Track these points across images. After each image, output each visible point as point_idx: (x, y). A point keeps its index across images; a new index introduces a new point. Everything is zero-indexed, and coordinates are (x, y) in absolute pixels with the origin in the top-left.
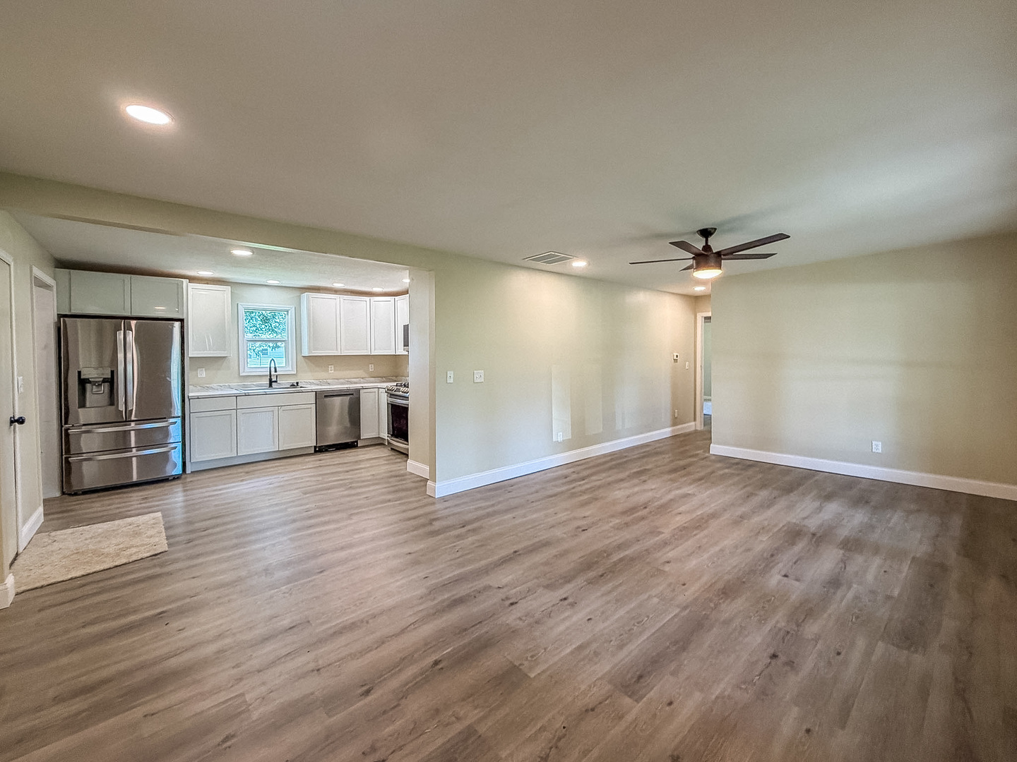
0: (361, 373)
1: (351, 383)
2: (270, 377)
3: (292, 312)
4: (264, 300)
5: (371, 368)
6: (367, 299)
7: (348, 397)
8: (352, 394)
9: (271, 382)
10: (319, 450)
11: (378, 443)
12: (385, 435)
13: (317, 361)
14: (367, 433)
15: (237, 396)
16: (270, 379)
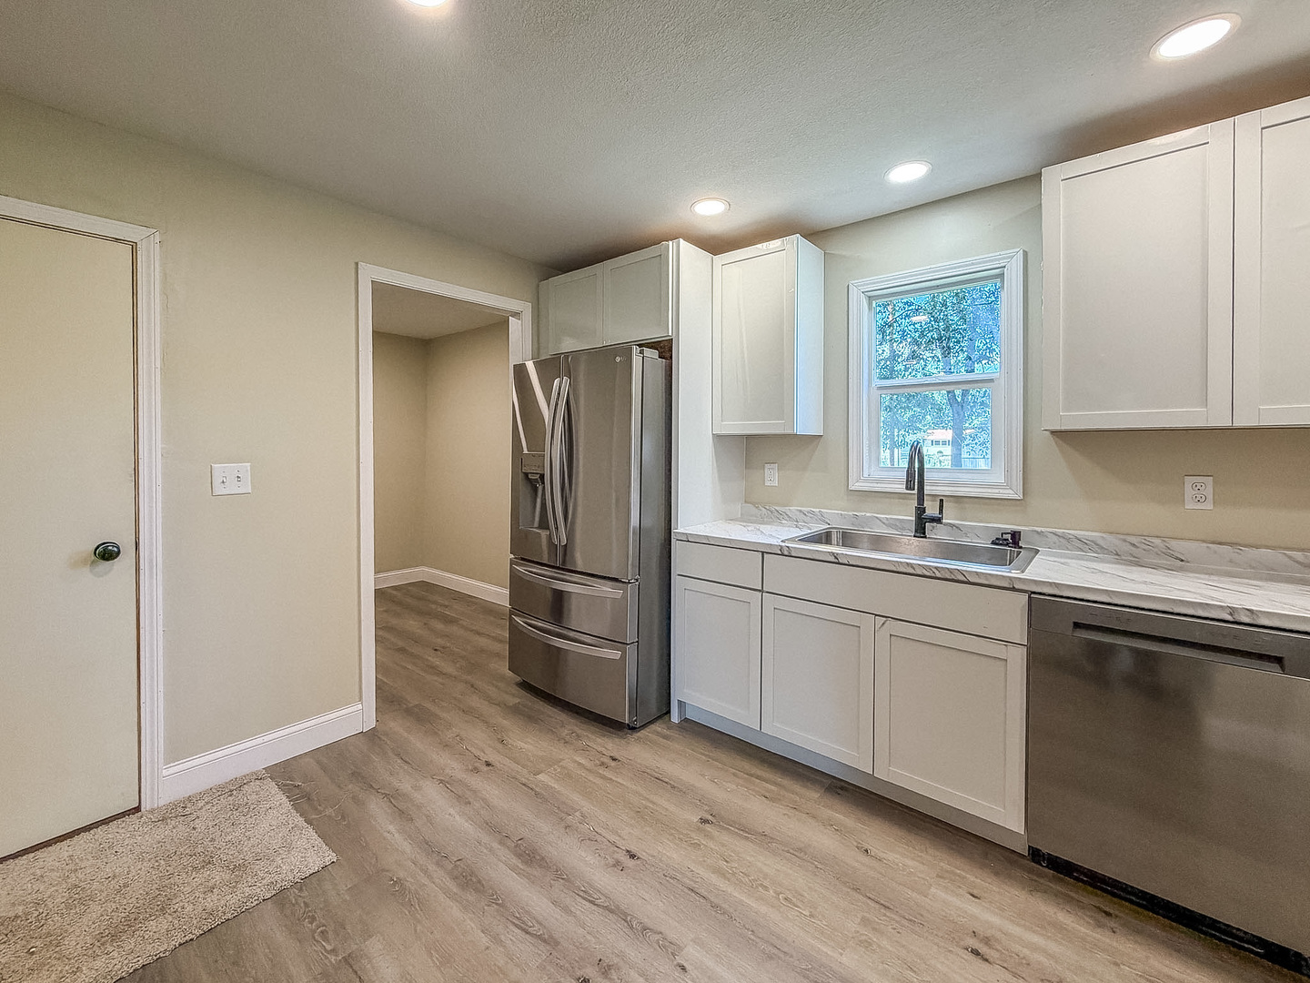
2: (919, 502)
9: (921, 519)
15: (763, 553)
16: (920, 511)
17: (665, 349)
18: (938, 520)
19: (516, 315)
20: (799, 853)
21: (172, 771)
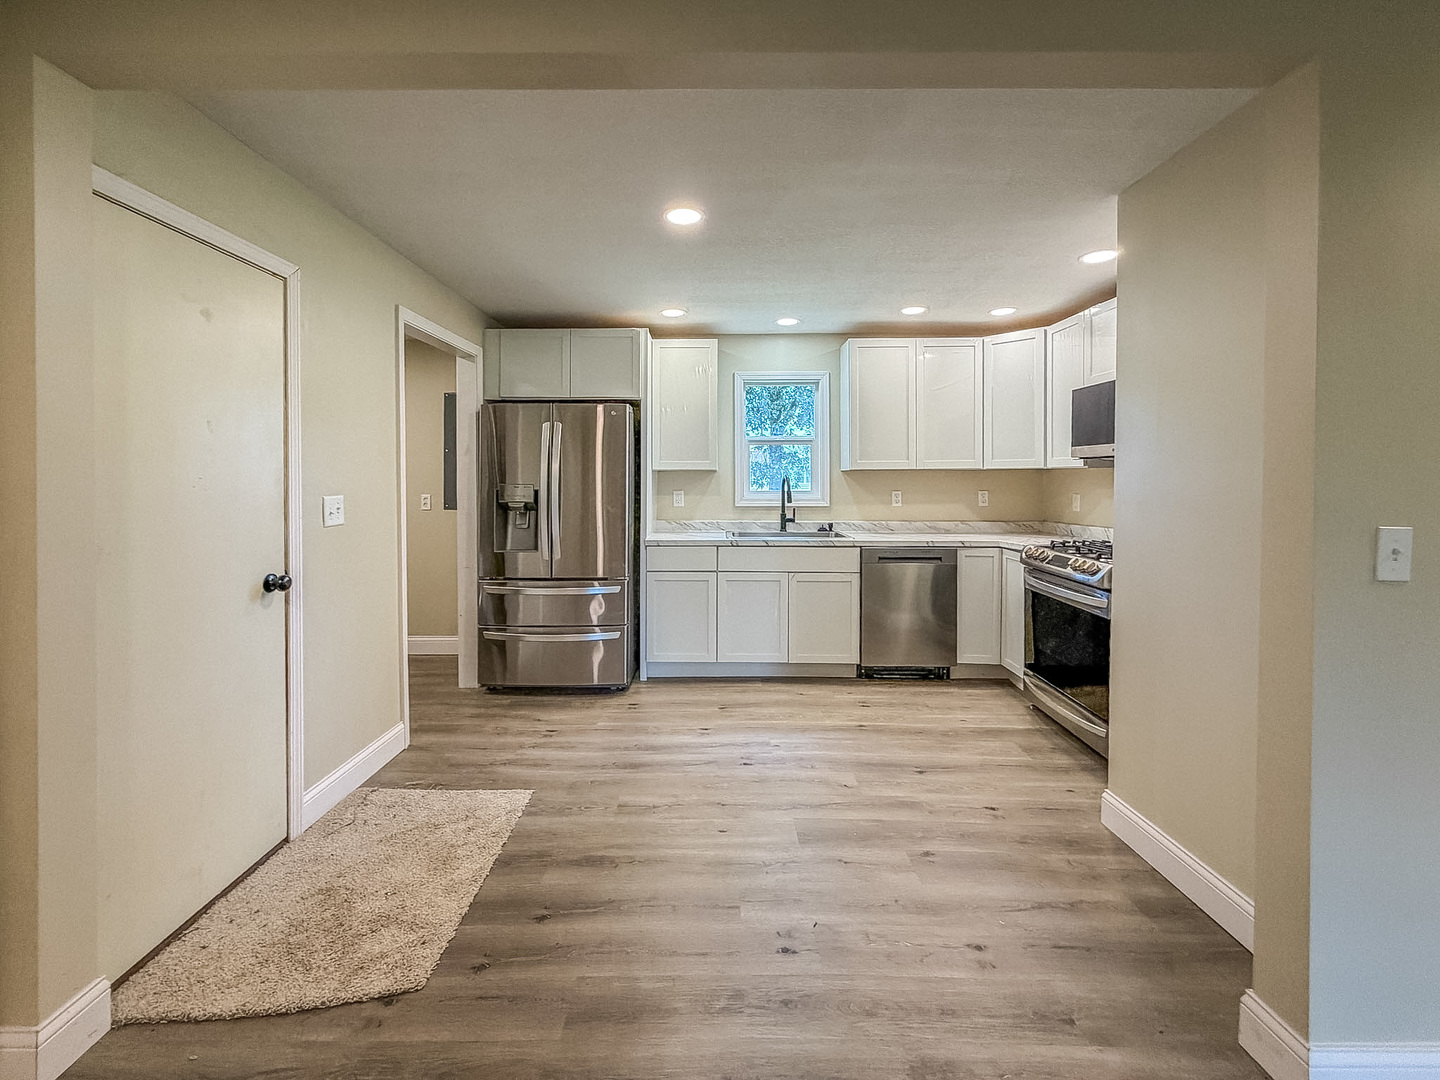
0: (960, 510)
1: (938, 531)
2: (783, 511)
3: (824, 383)
4: (779, 363)
5: (983, 499)
6: (977, 341)
7: (930, 567)
8: (940, 559)
9: (784, 521)
10: (867, 675)
11: (998, 679)
12: (1016, 663)
13: (866, 480)
14: (971, 652)
15: (718, 547)
16: (783, 516)
17: (635, 405)
18: (792, 521)
19: (469, 357)
20: (777, 703)
21: (311, 795)
